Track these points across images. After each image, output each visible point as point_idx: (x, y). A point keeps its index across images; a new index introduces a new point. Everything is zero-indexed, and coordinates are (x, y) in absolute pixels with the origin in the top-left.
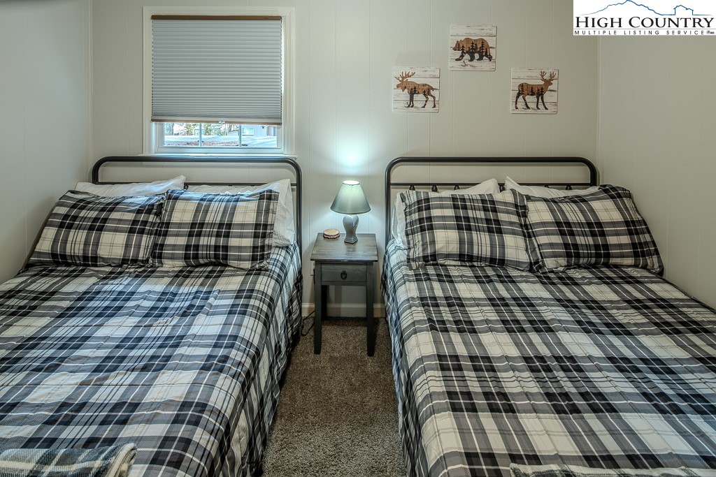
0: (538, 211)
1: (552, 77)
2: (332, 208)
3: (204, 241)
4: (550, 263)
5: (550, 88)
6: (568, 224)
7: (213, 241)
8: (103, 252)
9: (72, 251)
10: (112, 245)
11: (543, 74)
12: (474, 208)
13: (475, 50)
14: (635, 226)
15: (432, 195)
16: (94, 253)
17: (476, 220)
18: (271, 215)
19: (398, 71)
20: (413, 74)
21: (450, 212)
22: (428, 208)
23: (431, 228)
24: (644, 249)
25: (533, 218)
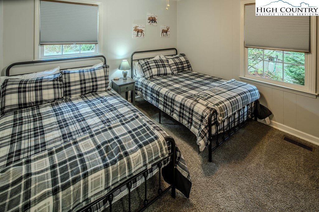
0: (171, 61)
1: (169, 28)
2: (119, 69)
3: (87, 85)
4: (175, 72)
5: (168, 31)
6: (177, 63)
7: (91, 84)
8: (45, 97)
9: (30, 101)
10: (49, 94)
11: (167, 27)
12: (159, 62)
13: (153, 20)
14: (187, 62)
15: (148, 60)
16: (41, 99)
17: (160, 65)
18: (107, 73)
19: (134, 25)
20: (138, 26)
21: (154, 64)
22: (149, 64)
23: (151, 69)
24: (189, 66)
25: (170, 63)
